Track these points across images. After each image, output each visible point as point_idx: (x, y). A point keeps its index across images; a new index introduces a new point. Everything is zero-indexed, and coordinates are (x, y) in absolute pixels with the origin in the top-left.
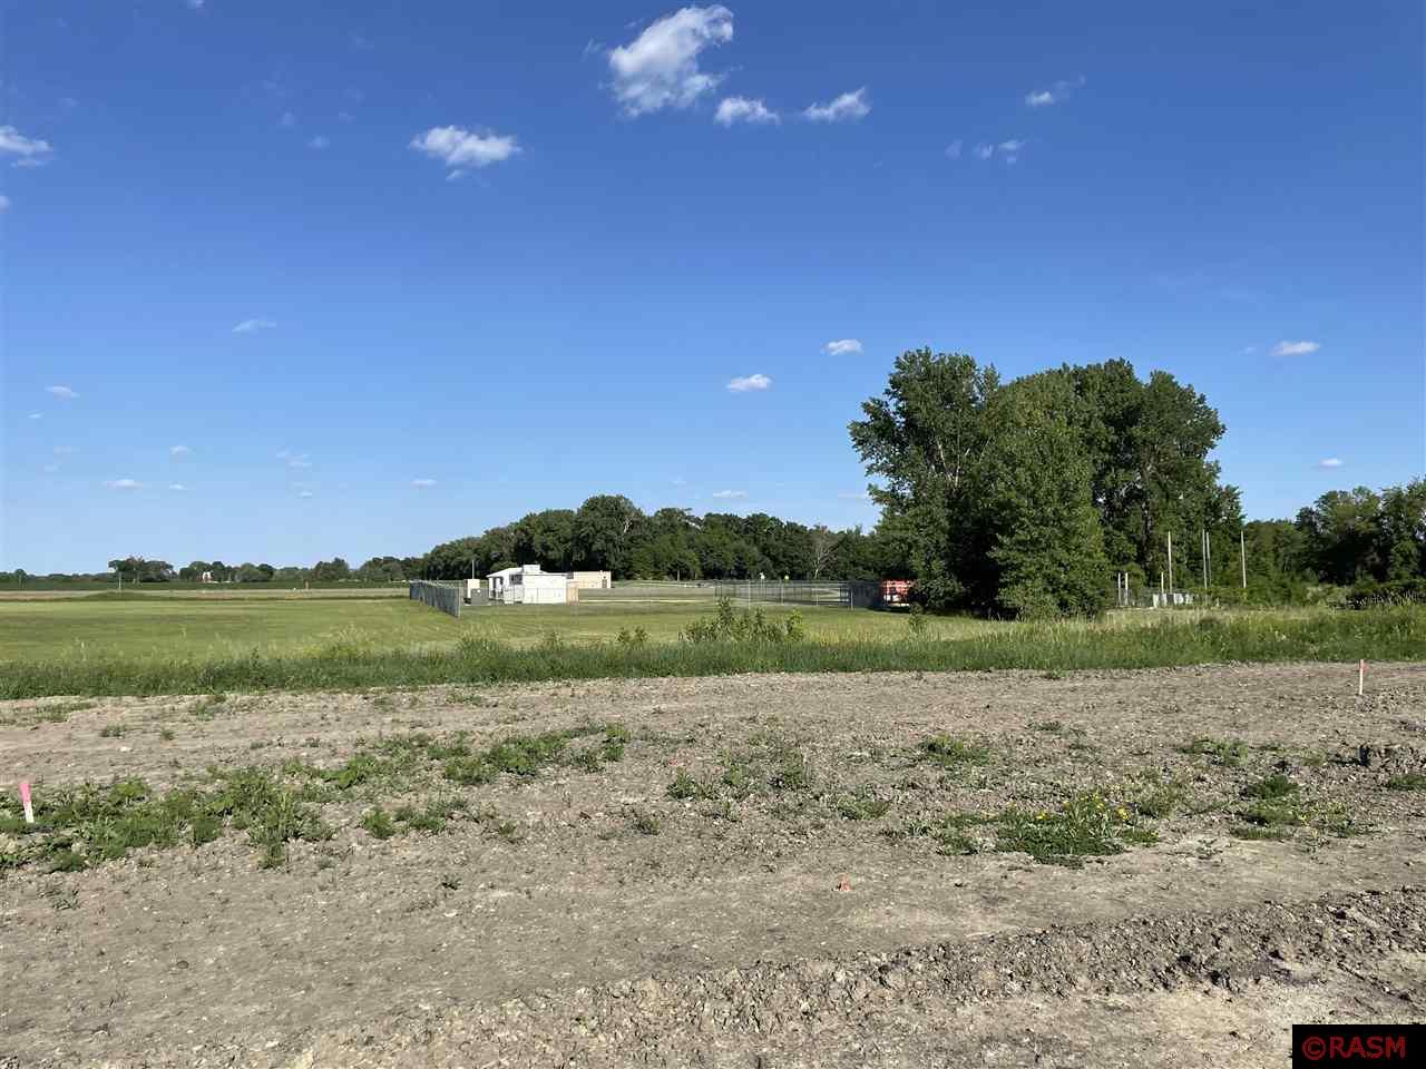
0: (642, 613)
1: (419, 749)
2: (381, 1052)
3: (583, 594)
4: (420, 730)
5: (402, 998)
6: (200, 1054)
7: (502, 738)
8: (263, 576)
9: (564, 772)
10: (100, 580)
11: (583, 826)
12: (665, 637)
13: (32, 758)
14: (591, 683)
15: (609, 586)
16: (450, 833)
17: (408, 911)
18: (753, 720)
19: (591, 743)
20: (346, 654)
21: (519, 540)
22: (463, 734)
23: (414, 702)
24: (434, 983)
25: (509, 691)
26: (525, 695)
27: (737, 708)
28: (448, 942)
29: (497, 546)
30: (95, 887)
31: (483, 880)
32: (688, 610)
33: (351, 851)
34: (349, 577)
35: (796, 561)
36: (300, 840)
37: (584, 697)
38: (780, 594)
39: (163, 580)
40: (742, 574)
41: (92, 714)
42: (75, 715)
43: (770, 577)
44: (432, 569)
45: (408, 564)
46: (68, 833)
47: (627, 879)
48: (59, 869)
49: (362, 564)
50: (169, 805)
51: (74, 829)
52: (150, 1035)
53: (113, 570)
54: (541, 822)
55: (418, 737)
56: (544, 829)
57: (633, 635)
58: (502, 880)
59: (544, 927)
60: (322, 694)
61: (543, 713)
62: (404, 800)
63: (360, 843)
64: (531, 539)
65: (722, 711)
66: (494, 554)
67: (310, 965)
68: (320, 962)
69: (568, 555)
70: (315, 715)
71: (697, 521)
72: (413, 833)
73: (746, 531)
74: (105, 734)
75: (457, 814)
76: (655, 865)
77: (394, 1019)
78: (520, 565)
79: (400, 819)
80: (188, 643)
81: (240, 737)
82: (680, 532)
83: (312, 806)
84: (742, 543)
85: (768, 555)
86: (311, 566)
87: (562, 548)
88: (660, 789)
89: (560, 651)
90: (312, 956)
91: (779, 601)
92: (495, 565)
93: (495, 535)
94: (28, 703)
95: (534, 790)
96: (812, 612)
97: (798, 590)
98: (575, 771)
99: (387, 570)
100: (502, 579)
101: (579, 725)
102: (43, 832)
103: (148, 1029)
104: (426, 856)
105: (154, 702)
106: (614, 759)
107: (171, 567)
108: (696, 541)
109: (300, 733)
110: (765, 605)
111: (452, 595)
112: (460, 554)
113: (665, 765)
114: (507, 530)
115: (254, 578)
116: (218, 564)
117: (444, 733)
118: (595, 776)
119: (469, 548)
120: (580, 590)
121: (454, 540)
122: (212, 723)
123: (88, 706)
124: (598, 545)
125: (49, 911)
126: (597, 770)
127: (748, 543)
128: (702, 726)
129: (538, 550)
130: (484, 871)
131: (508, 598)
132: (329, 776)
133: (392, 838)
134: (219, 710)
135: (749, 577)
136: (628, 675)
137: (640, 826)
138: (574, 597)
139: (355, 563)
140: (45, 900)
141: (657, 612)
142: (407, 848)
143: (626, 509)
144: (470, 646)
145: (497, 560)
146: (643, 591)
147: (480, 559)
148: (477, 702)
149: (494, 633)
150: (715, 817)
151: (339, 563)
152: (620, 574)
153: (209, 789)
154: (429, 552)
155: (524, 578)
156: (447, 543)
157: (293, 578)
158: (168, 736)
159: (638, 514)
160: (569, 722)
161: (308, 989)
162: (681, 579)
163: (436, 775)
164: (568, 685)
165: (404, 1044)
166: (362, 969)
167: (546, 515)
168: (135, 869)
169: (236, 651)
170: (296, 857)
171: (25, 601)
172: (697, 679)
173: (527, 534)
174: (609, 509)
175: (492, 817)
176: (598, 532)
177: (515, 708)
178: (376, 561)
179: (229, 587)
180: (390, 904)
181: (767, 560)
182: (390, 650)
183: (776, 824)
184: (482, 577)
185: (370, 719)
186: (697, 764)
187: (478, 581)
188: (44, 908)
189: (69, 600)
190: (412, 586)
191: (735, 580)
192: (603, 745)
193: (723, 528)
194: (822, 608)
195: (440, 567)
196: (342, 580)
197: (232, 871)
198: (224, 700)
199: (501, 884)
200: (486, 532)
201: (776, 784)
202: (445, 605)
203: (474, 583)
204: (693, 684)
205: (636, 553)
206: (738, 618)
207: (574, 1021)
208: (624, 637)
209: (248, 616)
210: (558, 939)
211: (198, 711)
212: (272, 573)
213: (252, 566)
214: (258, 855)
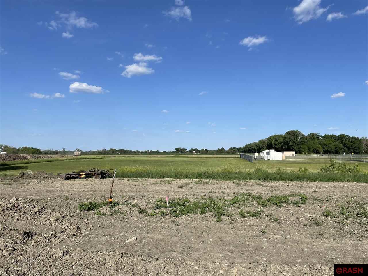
0: (305, 163)
1: (249, 196)
2: (253, 271)
3: (287, 157)
4: (248, 191)
5: (255, 259)
6: (211, 264)
7: (271, 195)
8: (206, 152)
9: (290, 206)
10: (173, 153)
11: (298, 221)
12: (313, 170)
13: (166, 191)
14: (293, 182)
15: (294, 155)
16: (261, 219)
17: (253, 237)
18: (347, 196)
19: (297, 199)
20: (227, 171)
21: (268, 143)
22: (260, 193)
23: (245, 184)
24: (263, 257)
25: (270, 183)
26: (275, 184)
27: (341, 192)
28: (265, 247)
29: (262, 144)
30: (182, 221)
31: (272, 232)
32: (320, 163)
33: (237, 220)
34: (225, 152)
35: (356, 148)
36: (224, 216)
37: (292, 186)
38: (351, 159)
39: (185, 153)
40: (337, 152)
41: (175, 182)
42: (172, 182)
43: (347, 153)
44: (245, 150)
45: (239, 149)
46: (175, 209)
47: (314, 237)
48: (175, 217)
49: (228, 149)
50: (194, 204)
51: (177, 208)
52: (199, 257)
53: (175, 150)
54: (286, 219)
55: (248, 193)
56: (287, 221)
57: (303, 169)
58: (278, 233)
59: (291, 247)
60: (223, 181)
61: (281, 190)
62: (248, 209)
63: (239, 218)
64: (271, 142)
65: (336, 193)
66: (261, 147)
67: (232, 247)
68: (234, 247)
69: (282, 147)
70: (222, 186)
71: (321, 137)
72: (251, 218)
73: (338, 139)
74: (179, 187)
75: (262, 214)
76: (322, 235)
77: (255, 264)
78: (269, 150)
79: (247, 213)
80: (193, 167)
81: (206, 190)
82: (316, 140)
83: (226, 208)
84: (337, 143)
85: (346, 147)
86: (216, 149)
87: (280, 144)
88: (320, 214)
89: (283, 173)
90: (232, 245)
91: (351, 160)
92: (262, 149)
93: (262, 142)
94: (163, 179)
95: (282, 210)
96: (363, 164)
97: (357, 157)
98: (293, 206)
99: (234, 151)
100: (264, 153)
101: (292, 194)
102: (171, 208)
103: (198, 256)
104: (255, 224)
105: (187, 180)
106: (304, 204)
107: (187, 150)
108: (321, 142)
109: (220, 190)
110: (346, 162)
111: (251, 157)
112: (252, 147)
113: (320, 207)
114: (265, 140)
115: (204, 152)
116: (196, 149)
117: (255, 193)
118: (299, 208)
119: (255, 145)
120: (286, 157)
121: (251, 143)
122: (200, 186)
123: (174, 181)
124: (291, 144)
125: (174, 226)
126: (299, 206)
127: (339, 143)
128: (331, 197)
129: (273, 145)
130: (272, 230)
131: (266, 158)
132: (228, 201)
133: (246, 218)
134: (201, 183)
135: (340, 153)
136: (304, 181)
137: (316, 223)
138: (284, 158)
139: (226, 149)
140: (173, 223)
141: (310, 163)
142: (251, 221)
143: (299, 134)
144: (258, 171)
145: (262, 148)
146: (305, 157)
147: (258, 148)
148: (262, 185)
149: (264, 168)
150: (339, 223)
151: (223, 149)
152: (297, 152)
153: (202, 201)
154: (244, 146)
155: (270, 153)
156: (249, 144)
157: (213, 152)
158: (191, 188)
159: (303, 135)
160: (289, 193)
161: (232, 252)
162: (317, 154)
163: (255, 203)
164: (286, 182)
165: (259, 271)
166: (244, 250)
167: (275, 136)
168: (190, 219)
169: (202, 169)
170: (224, 220)
171: (159, 157)
172: (326, 183)
173: (270, 141)
174: (294, 134)
175: (271, 216)
176: (290, 140)
177: (272, 188)
178: (231, 148)
179: (199, 154)
180: (248, 235)
181: (346, 148)
182: (238, 171)
183: (360, 227)
184: (259, 152)
185: (235, 188)
186: (331, 207)
187: (258, 154)
188: (172, 225)
189: (168, 157)
190: (241, 155)
191: (335, 154)
192: (300, 200)
193: (330, 139)
194: (366, 163)
195: (247, 150)
196: (224, 153)
197: (210, 221)
198: (202, 181)
199: (277, 234)
200: (259, 141)
201: (358, 215)
202: (249, 160)
203: (257, 154)
204: (325, 184)
205: (302, 146)
206: (337, 165)
207: (304, 274)
208: (301, 170)
209: (203, 161)
210: (296, 251)
211: (197, 183)
212: (208, 151)
213: (203, 150)
214: (215, 219)
